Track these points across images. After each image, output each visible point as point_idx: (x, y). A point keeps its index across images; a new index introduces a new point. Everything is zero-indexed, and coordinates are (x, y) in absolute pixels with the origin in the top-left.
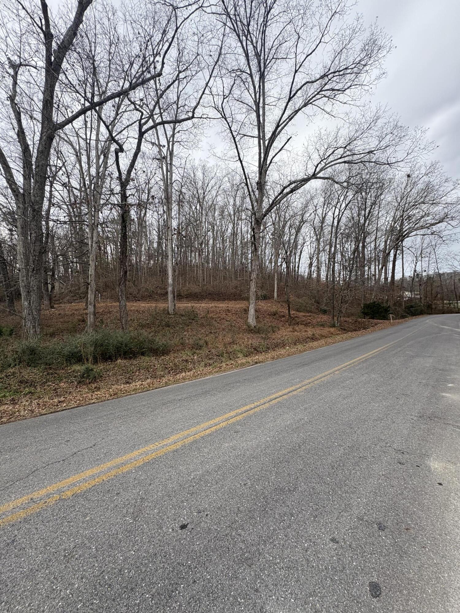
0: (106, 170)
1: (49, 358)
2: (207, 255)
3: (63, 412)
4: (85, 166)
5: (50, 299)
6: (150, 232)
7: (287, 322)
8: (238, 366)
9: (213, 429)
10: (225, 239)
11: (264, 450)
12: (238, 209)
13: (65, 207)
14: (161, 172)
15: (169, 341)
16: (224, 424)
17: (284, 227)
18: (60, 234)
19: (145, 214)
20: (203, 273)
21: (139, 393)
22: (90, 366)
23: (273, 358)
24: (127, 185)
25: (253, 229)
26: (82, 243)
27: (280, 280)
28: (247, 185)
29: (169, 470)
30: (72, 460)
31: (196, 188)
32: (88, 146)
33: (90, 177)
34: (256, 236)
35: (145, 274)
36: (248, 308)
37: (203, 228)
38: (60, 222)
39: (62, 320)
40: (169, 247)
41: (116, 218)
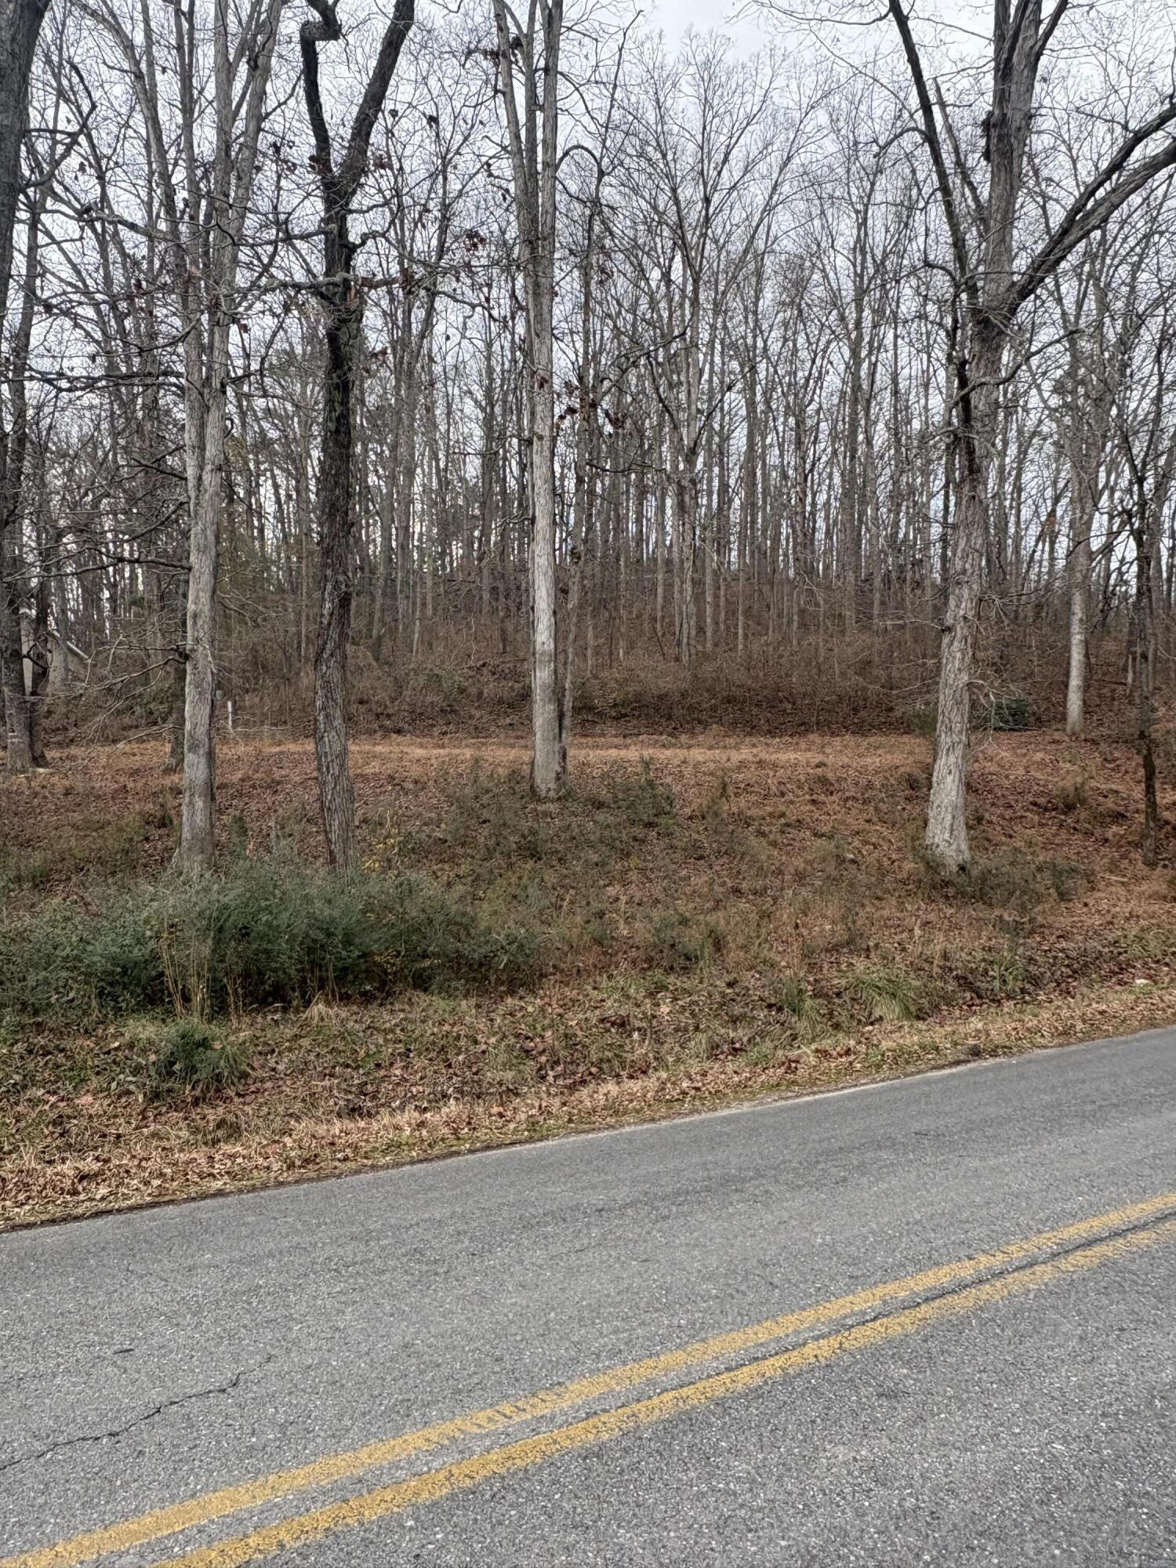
0: (259, 129)
1: (31, 981)
2: (720, 509)
3: (100, 1222)
4: (170, 118)
5: (31, 727)
6: (449, 406)
7: (1138, 845)
8: (879, 1067)
9: (772, 1367)
10: (809, 423)
11: (1042, 1503)
12: (880, 267)
13: (90, 312)
14: (502, 112)
15: (538, 928)
16: (825, 1349)
17: (1125, 344)
18: (69, 434)
19: (428, 324)
20: (699, 597)
21: (412, 1163)
22: (195, 1023)
23: (1065, 1033)
24: (354, 192)
25: (960, 369)
26: (157, 470)
27: (1097, 628)
28: (930, 137)
29: (571, 1539)
30: (145, 1436)
31: (669, 176)
32: (186, 25)
33: (191, 170)
34: (979, 402)
35: (424, 605)
36: (928, 770)
37: (701, 372)
38: (70, 380)
39: (77, 817)
40: (537, 474)
41: (299, 350)
